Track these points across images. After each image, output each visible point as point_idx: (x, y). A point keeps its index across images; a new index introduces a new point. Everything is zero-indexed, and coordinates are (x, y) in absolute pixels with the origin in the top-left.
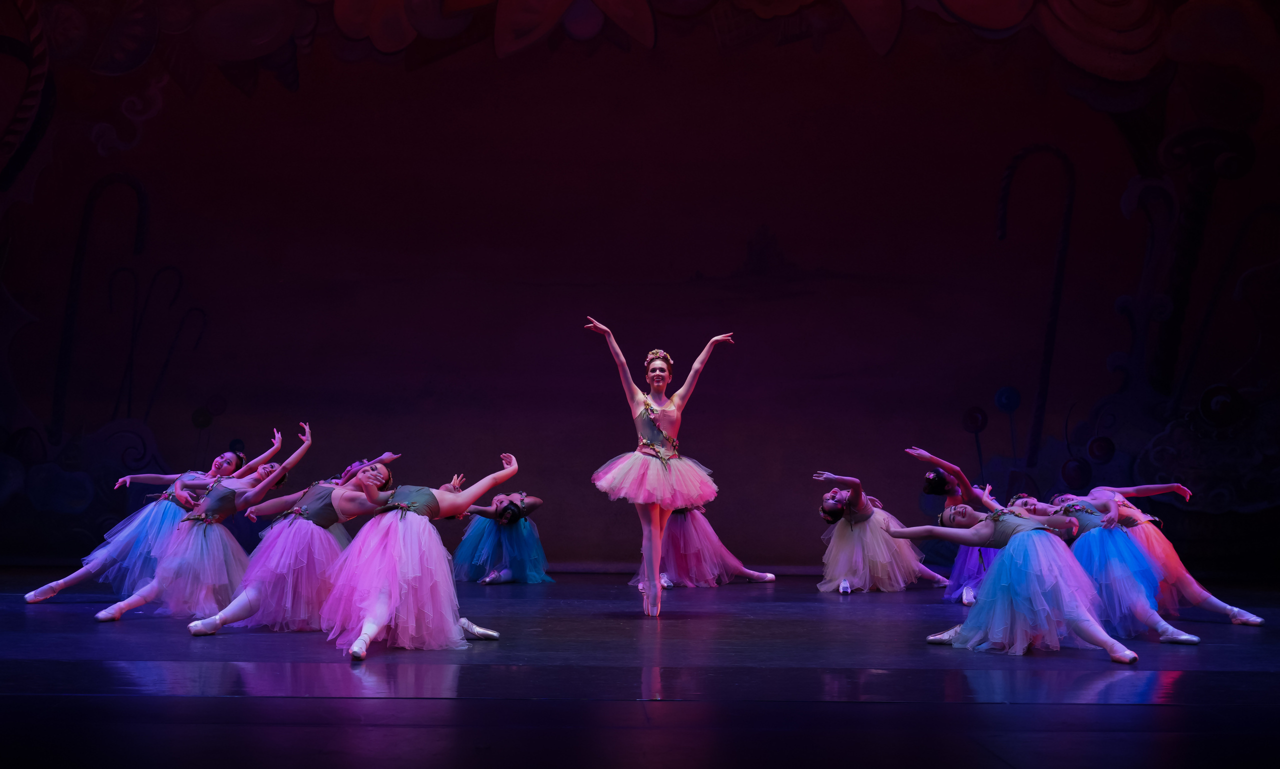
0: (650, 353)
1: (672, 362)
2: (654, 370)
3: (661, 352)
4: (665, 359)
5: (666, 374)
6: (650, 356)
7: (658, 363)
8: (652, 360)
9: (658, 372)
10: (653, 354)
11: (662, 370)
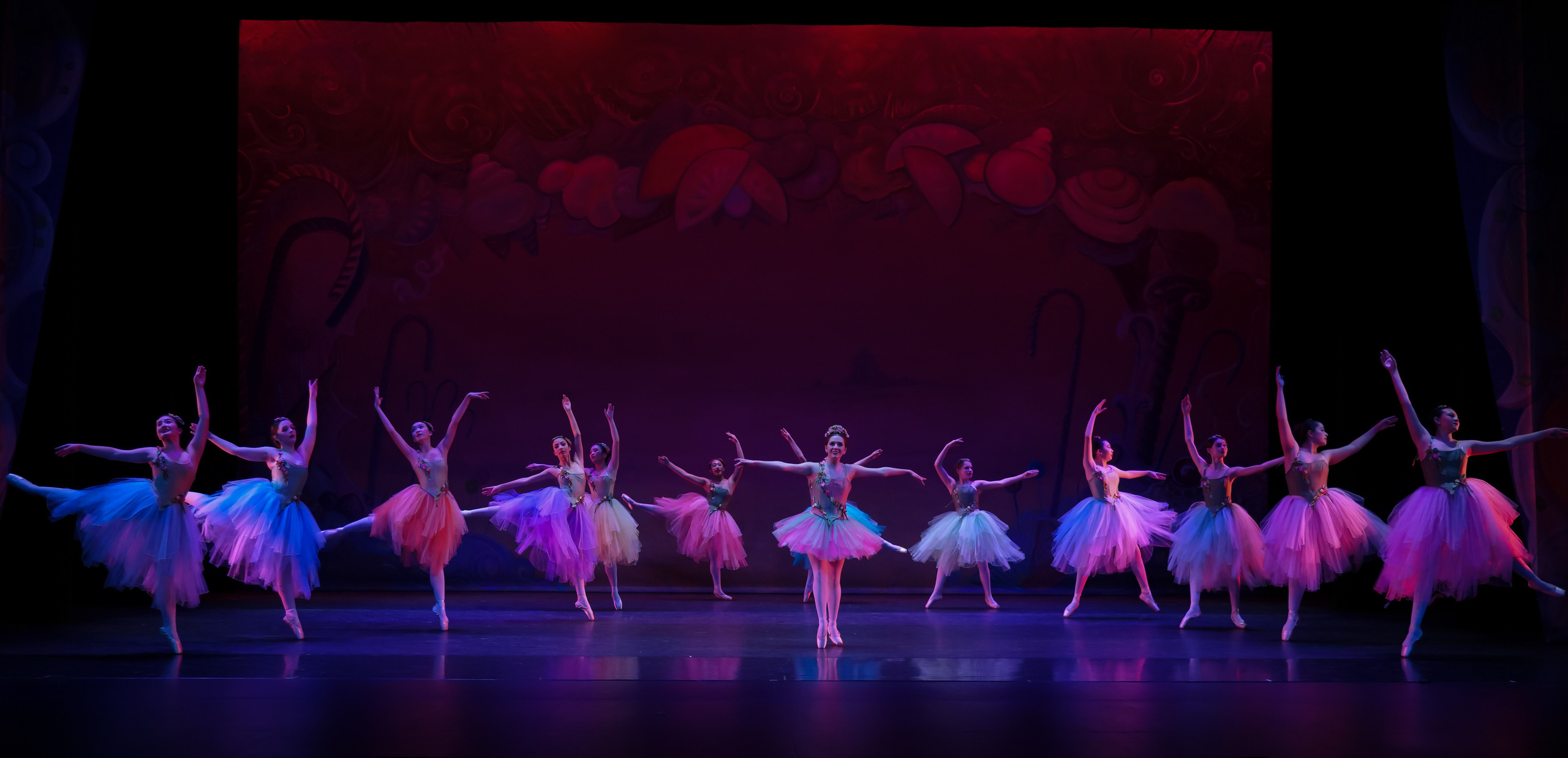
0: (831, 427)
1: (848, 436)
2: (833, 444)
3: (839, 428)
4: (843, 435)
5: (842, 448)
6: (830, 430)
7: (836, 438)
8: (832, 434)
9: (836, 446)
10: (833, 428)
11: (840, 444)
